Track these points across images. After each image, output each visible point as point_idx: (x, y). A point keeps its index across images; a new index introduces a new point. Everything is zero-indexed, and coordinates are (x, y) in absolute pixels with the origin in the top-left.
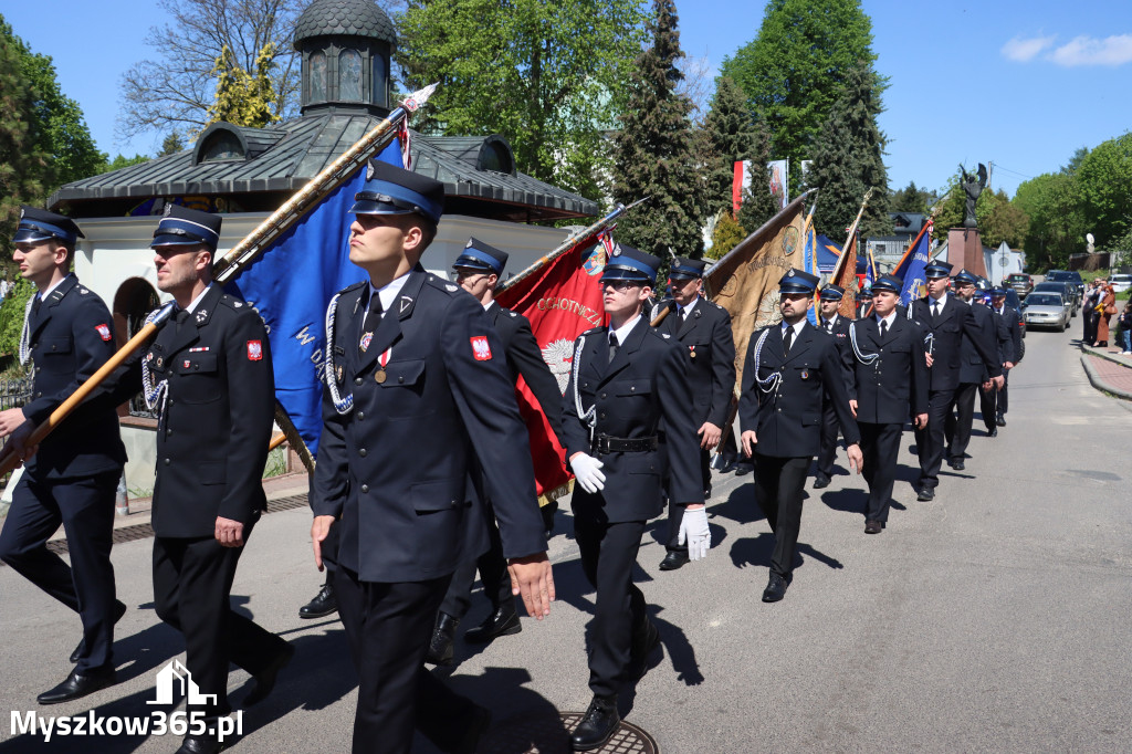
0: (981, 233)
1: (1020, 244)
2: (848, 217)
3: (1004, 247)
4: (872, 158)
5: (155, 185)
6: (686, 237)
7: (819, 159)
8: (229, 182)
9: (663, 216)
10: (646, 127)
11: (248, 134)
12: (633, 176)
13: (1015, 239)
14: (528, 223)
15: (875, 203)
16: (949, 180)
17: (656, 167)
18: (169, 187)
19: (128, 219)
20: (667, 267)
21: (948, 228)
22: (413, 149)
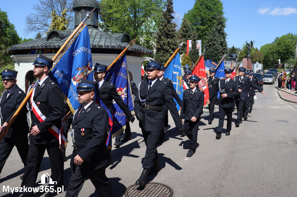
1: (261, 62)
2: (217, 55)
3: (257, 63)
4: (223, 39)
5: (36, 46)
7: (209, 40)
8: (56, 45)
9: (169, 55)
10: (164, 31)
11: (61, 33)
12: (161, 44)
13: (260, 60)
14: (135, 56)
15: (224, 51)
16: (243, 45)
17: (167, 41)
18: (40, 46)
19: (29, 55)
21: (243, 58)
22: (105, 37)
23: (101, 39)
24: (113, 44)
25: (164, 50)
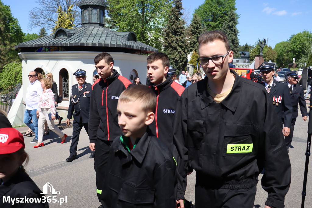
0: (264, 58)
1: (275, 61)
3: (270, 62)
4: (235, 37)
5: (44, 44)
6: (183, 58)
8: (63, 43)
9: (177, 52)
10: (173, 28)
11: (68, 31)
12: (169, 41)
13: (273, 59)
14: (140, 54)
15: (235, 49)
17: (175, 39)
18: (48, 44)
19: (36, 52)
20: (178, 66)
21: (255, 56)
22: (111, 35)
23: (107, 37)
24: (118, 43)
25: (172, 47)
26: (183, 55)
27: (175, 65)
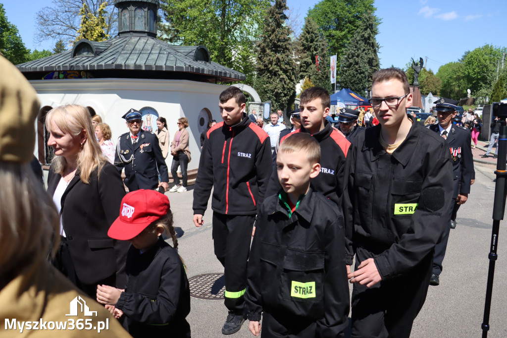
0: (420, 88)
1: (438, 94)
2: (361, 80)
3: (430, 95)
4: (373, 54)
5: (55, 67)
6: (288, 89)
7: (349, 55)
8: (87, 66)
9: (279, 80)
10: (271, 40)
11: (95, 44)
12: (265, 62)
13: (435, 91)
14: (216, 83)
16: (407, 65)
17: (275, 58)
18: (61, 67)
19: (43, 81)
20: (279, 102)
22: (167, 51)
23: (161, 55)
24: (178, 65)
25: (270, 72)
26: (288, 85)
27: (276, 101)
